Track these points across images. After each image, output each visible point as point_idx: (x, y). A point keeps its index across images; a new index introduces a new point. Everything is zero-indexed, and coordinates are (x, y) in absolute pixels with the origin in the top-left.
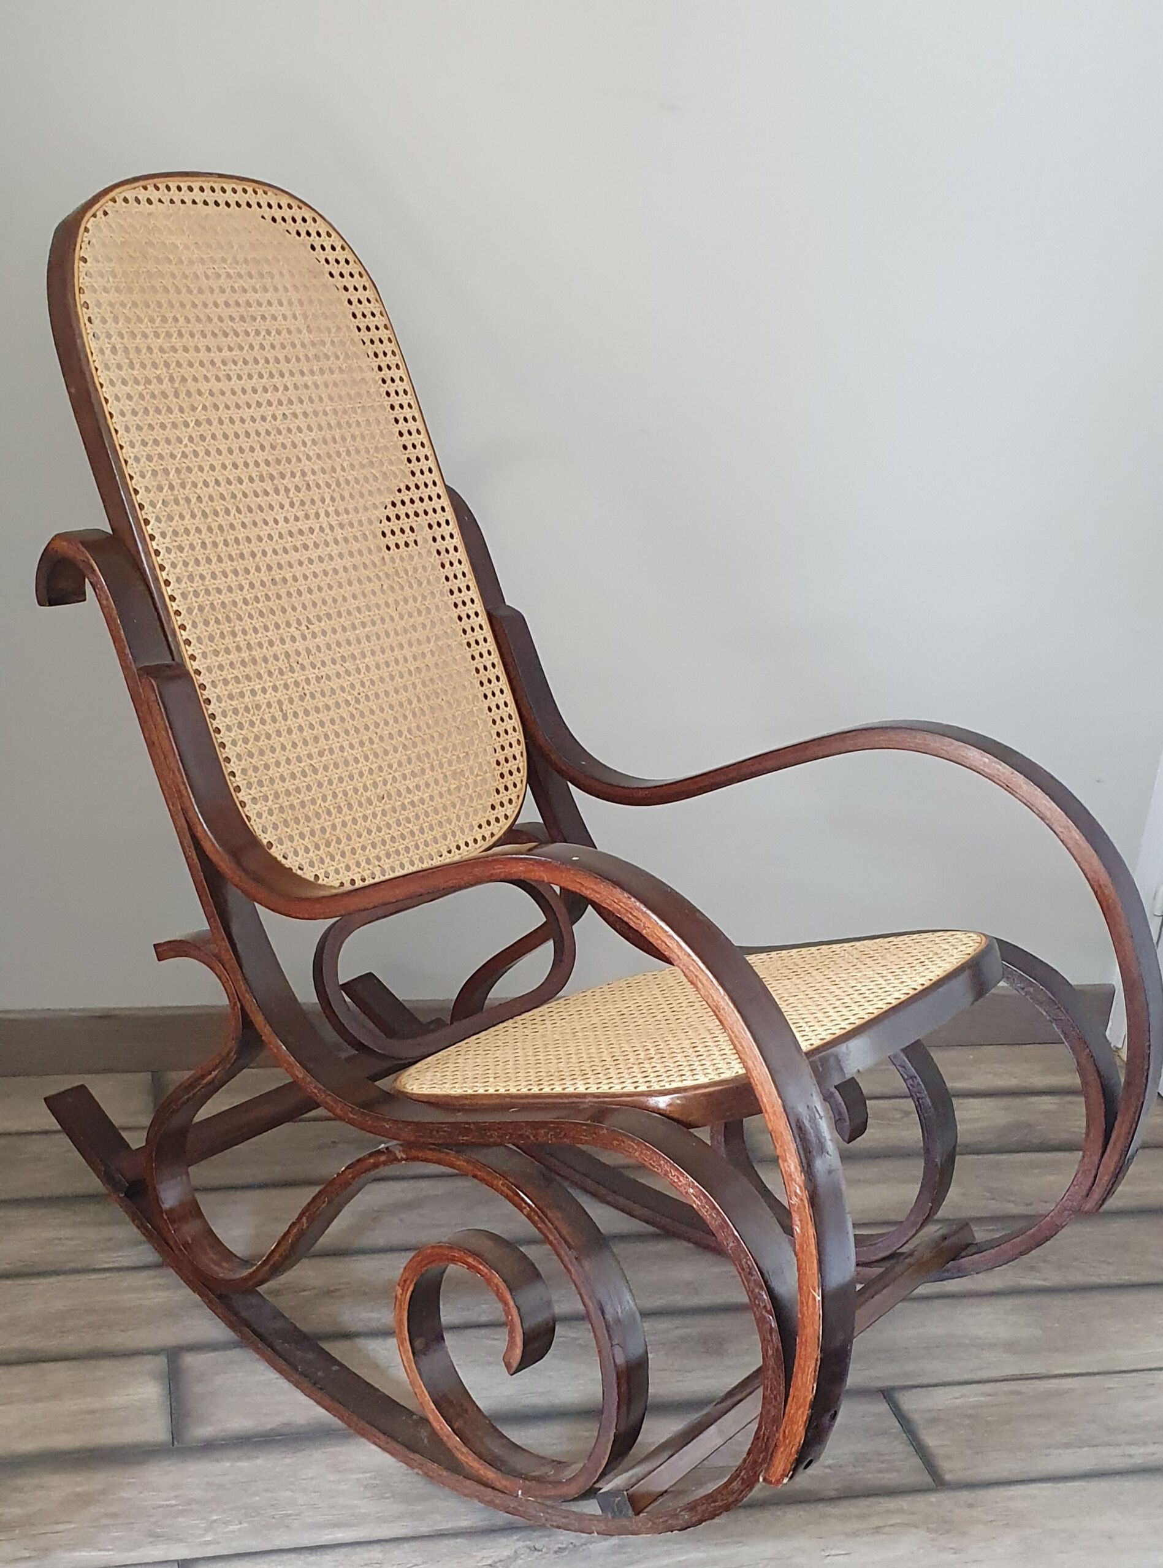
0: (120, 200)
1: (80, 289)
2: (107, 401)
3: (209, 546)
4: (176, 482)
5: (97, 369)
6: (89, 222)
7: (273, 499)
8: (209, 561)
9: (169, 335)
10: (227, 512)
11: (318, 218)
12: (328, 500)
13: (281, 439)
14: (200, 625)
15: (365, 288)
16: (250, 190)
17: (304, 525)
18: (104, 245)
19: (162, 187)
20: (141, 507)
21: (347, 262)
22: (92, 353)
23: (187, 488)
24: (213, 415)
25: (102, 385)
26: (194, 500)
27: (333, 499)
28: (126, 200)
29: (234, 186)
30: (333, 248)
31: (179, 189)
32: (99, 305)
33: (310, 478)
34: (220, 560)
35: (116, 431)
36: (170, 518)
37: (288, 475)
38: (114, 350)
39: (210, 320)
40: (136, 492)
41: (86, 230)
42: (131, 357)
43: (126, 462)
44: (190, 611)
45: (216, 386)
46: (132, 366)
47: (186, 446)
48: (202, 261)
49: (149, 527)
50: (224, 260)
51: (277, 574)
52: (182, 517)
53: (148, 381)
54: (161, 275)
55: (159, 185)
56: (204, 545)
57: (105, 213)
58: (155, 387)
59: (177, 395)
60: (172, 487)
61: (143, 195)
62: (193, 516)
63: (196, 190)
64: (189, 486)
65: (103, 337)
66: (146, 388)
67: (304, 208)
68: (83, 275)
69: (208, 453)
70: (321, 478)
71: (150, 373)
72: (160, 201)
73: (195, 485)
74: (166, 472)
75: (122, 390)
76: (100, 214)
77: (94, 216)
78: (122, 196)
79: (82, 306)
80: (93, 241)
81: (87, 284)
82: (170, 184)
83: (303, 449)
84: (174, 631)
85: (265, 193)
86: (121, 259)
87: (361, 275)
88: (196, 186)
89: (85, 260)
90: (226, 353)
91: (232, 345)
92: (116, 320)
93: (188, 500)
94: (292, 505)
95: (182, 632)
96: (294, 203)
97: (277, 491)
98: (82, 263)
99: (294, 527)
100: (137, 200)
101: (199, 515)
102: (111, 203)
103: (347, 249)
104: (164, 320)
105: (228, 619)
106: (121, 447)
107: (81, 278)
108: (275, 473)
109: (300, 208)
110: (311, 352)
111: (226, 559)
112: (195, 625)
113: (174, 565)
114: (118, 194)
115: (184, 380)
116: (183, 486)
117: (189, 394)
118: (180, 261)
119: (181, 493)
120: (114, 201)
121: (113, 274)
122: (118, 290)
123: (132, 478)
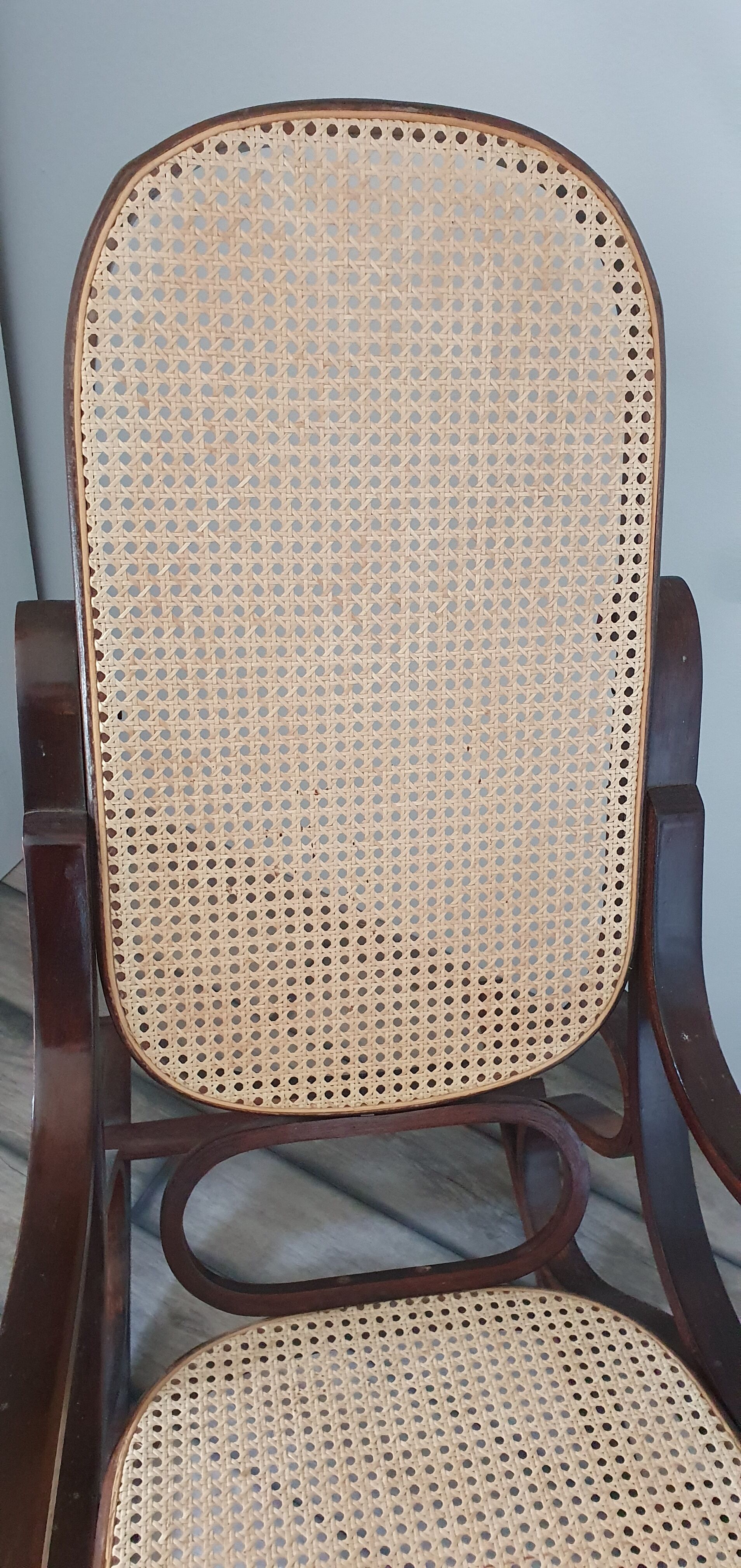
0: (209, 148)
1: (92, 288)
2: (85, 461)
3: (191, 674)
4: (165, 584)
5: (82, 413)
6: (142, 183)
7: (329, 621)
8: (183, 694)
9: (228, 368)
10: (240, 631)
12: (424, 628)
13: (373, 536)
14: (138, 775)
16: (472, 137)
17: (366, 660)
18: (156, 221)
20: (95, 613)
22: (82, 390)
23: (183, 594)
24: (265, 494)
25: (84, 438)
26: (187, 611)
27: (433, 627)
28: (221, 148)
29: (442, 128)
33: (406, 595)
34: (203, 694)
35: (87, 506)
36: (138, 632)
37: (367, 589)
38: (121, 387)
39: (312, 347)
40: (93, 592)
41: (133, 196)
42: (148, 398)
43: (90, 550)
44: (127, 755)
45: (287, 451)
46: (144, 412)
47: (201, 535)
48: (333, 253)
49: (97, 642)
50: (375, 254)
51: (292, 721)
53: (166, 437)
54: (246, 273)
56: (182, 673)
57: (176, 170)
58: (177, 447)
59: (211, 460)
60: (155, 591)
61: (257, 138)
62: (179, 632)
64: (186, 591)
65: (107, 366)
66: (160, 447)
68: (104, 269)
69: (236, 547)
70: (424, 597)
71: (173, 424)
73: (196, 590)
74: (153, 569)
75: (114, 447)
76: (165, 170)
77: (155, 172)
78: (216, 141)
79: (87, 318)
80: (139, 214)
81: (104, 283)
82: (317, 122)
83: (409, 552)
85: (502, 142)
86: (178, 246)
87: (638, 289)
88: (365, 127)
89: (114, 246)
90: (325, 402)
91: (340, 389)
92: (139, 341)
93: (177, 611)
94: (357, 630)
95: (105, 781)
96: (555, 162)
97: (338, 610)
98: (106, 250)
99: (348, 660)
100: (244, 149)
101: (189, 632)
102: (191, 152)
104: (228, 342)
105: (188, 771)
106: (90, 529)
107: (98, 272)
108: (344, 584)
110: (486, 407)
111: (213, 694)
112: (128, 775)
113: (121, 696)
114: (210, 138)
115: (231, 437)
116: (176, 590)
117: (233, 459)
118: (290, 253)
119: (167, 601)
120: (199, 148)
121: (158, 269)
122: (159, 294)
123: (92, 572)
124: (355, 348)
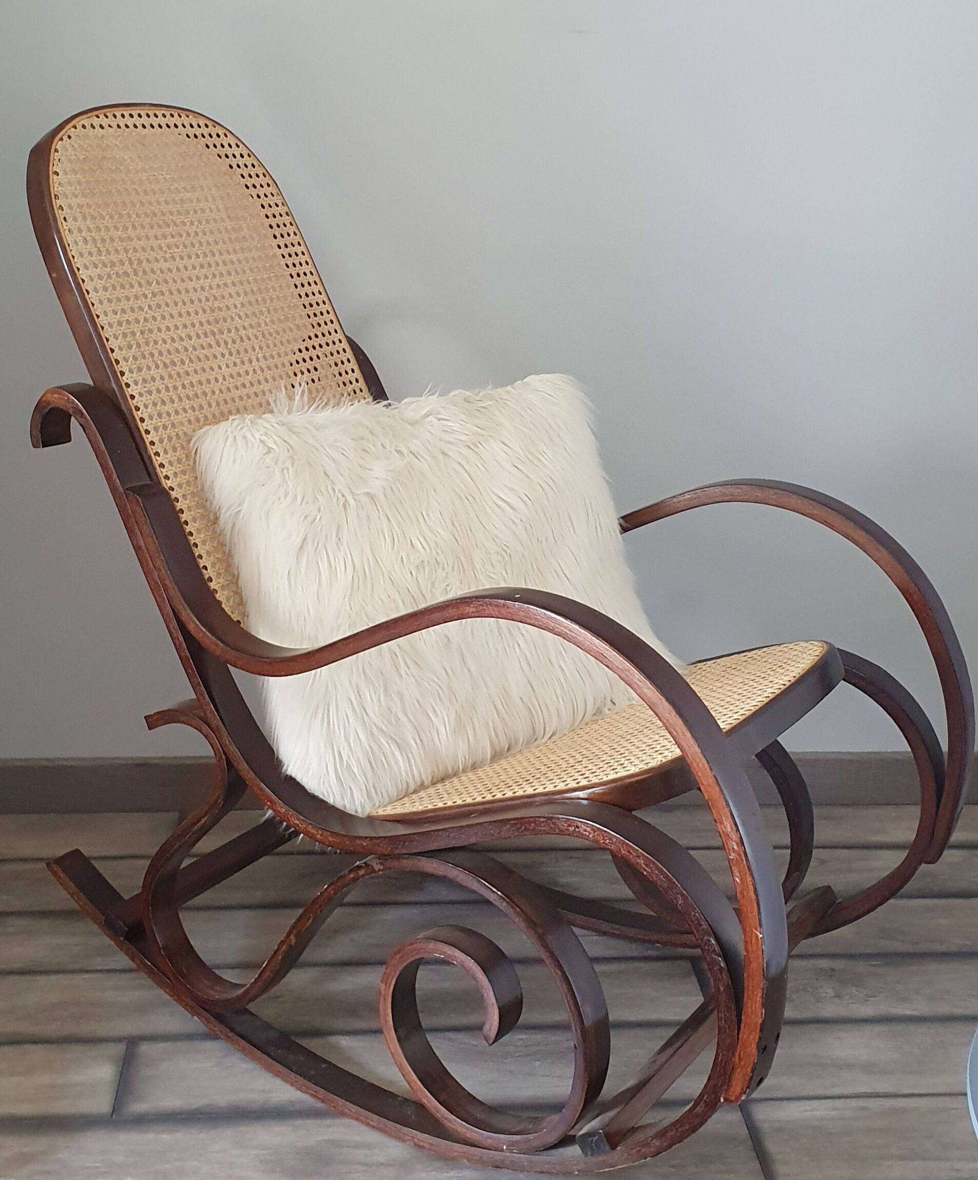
0: (79, 127)
1: (55, 195)
2: (83, 281)
3: (171, 389)
4: (142, 341)
5: (73, 257)
6: (58, 144)
7: (217, 350)
8: (172, 401)
9: (125, 228)
10: (183, 362)
11: (228, 133)
12: (257, 349)
13: (217, 304)
14: (170, 452)
15: (268, 185)
16: (176, 115)
17: (241, 370)
18: (70, 161)
19: (110, 115)
20: (117, 362)
21: (253, 166)
22: (69, 245)
23: (151, 345)
24: (164, 288)
25: (78, 269)
26: (156, 354)
27: (260, 348)
28: (84, 127)
29: (164, 112)
30: (242, 156)
31: (123, 116)
32: (71, 207)
33: (242, 333)
34: (180, 399)
35: (93, 305)
36: (140, 369)
37: (226, 332)
38: (86, 241)
39: (155, 214)
40: (112, 351)
41: (56, 151)
42: (98, 245)
44: (161, 441)
45: (165, 265)
46: (100, 253)
47: (146, 313)
48: (145, 170)
49: (124, 378)
50: (161, 168)
52: (149, 368)
53: (113, 264)
54: (115, 182)
55: (108, 114)
56: (167, 389)
57: (69, 137)
58: (120, 269)
59: (136, 274)
60: (139, 345)
61: (96, 122)
62: (157, 367)
63: (136, 116)
64: (152, 344)
65: (75, 231)
66: (112, 270)
67: (217, 126)
68: (57, 185)
69: (163, 317)
70: (250, 332)
71: (114, 258)
72: (110, 126)
73: (156, 342)
74: (133, 334)
75: (94, 272)
76: (65, 138)
77: (61, 139)
78: (81, 123)
79: (58, 209)
80: (63, 158)
81: (60, 192)
82: (116, 113)
83: (235, 310)
84: (150, 458)
86: (84, 172)
87: (264, 175)
88: (135, 113)
89: (57, 173)
90: (170, 240)
91: (174, 233)
92: (85, 218)
93: (152, 355)
94: (231, 354)
95: (157, 458)
96: (209, 123)
97: (218, 345)
98: (55, 177)
99: (234, 371)
100: (93, 127)
101: (161, 366)
102: (73, 129)
103: (252, 156)
104: (121, 216)
106: (98, 317)
107: (55, 187)
108: (215, 330)
109: (215, 127)
110: (233, 236)
111: (184, 399)
112: (166, 452)
113: (146, 406)
114: (77, 122)
115: (140, 262)
116: (147, 343)
117: (145, 272)
118: (129, 171)
119: (146, 350)
120: (75, 127)
121: (79, 183)
122: (84, 195)
123: (108, 340)
124: (171, 213)
